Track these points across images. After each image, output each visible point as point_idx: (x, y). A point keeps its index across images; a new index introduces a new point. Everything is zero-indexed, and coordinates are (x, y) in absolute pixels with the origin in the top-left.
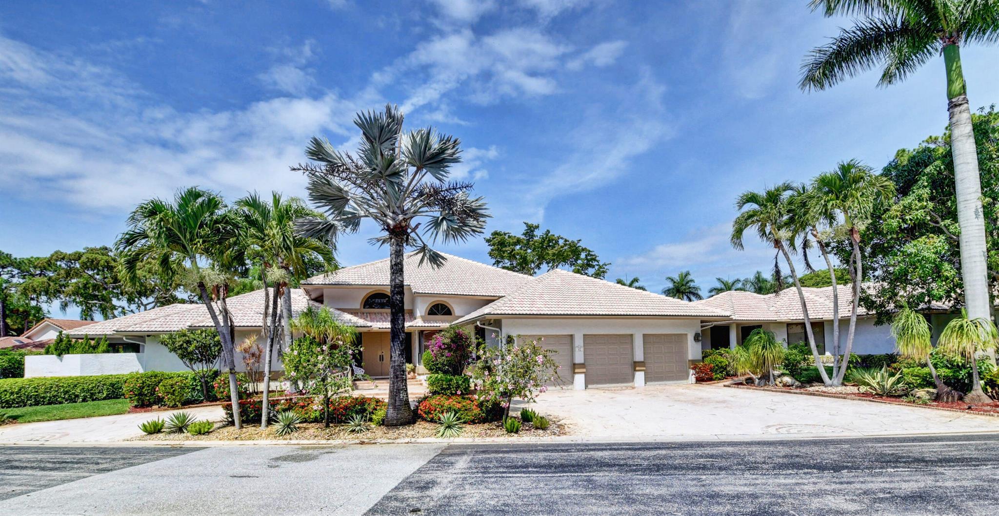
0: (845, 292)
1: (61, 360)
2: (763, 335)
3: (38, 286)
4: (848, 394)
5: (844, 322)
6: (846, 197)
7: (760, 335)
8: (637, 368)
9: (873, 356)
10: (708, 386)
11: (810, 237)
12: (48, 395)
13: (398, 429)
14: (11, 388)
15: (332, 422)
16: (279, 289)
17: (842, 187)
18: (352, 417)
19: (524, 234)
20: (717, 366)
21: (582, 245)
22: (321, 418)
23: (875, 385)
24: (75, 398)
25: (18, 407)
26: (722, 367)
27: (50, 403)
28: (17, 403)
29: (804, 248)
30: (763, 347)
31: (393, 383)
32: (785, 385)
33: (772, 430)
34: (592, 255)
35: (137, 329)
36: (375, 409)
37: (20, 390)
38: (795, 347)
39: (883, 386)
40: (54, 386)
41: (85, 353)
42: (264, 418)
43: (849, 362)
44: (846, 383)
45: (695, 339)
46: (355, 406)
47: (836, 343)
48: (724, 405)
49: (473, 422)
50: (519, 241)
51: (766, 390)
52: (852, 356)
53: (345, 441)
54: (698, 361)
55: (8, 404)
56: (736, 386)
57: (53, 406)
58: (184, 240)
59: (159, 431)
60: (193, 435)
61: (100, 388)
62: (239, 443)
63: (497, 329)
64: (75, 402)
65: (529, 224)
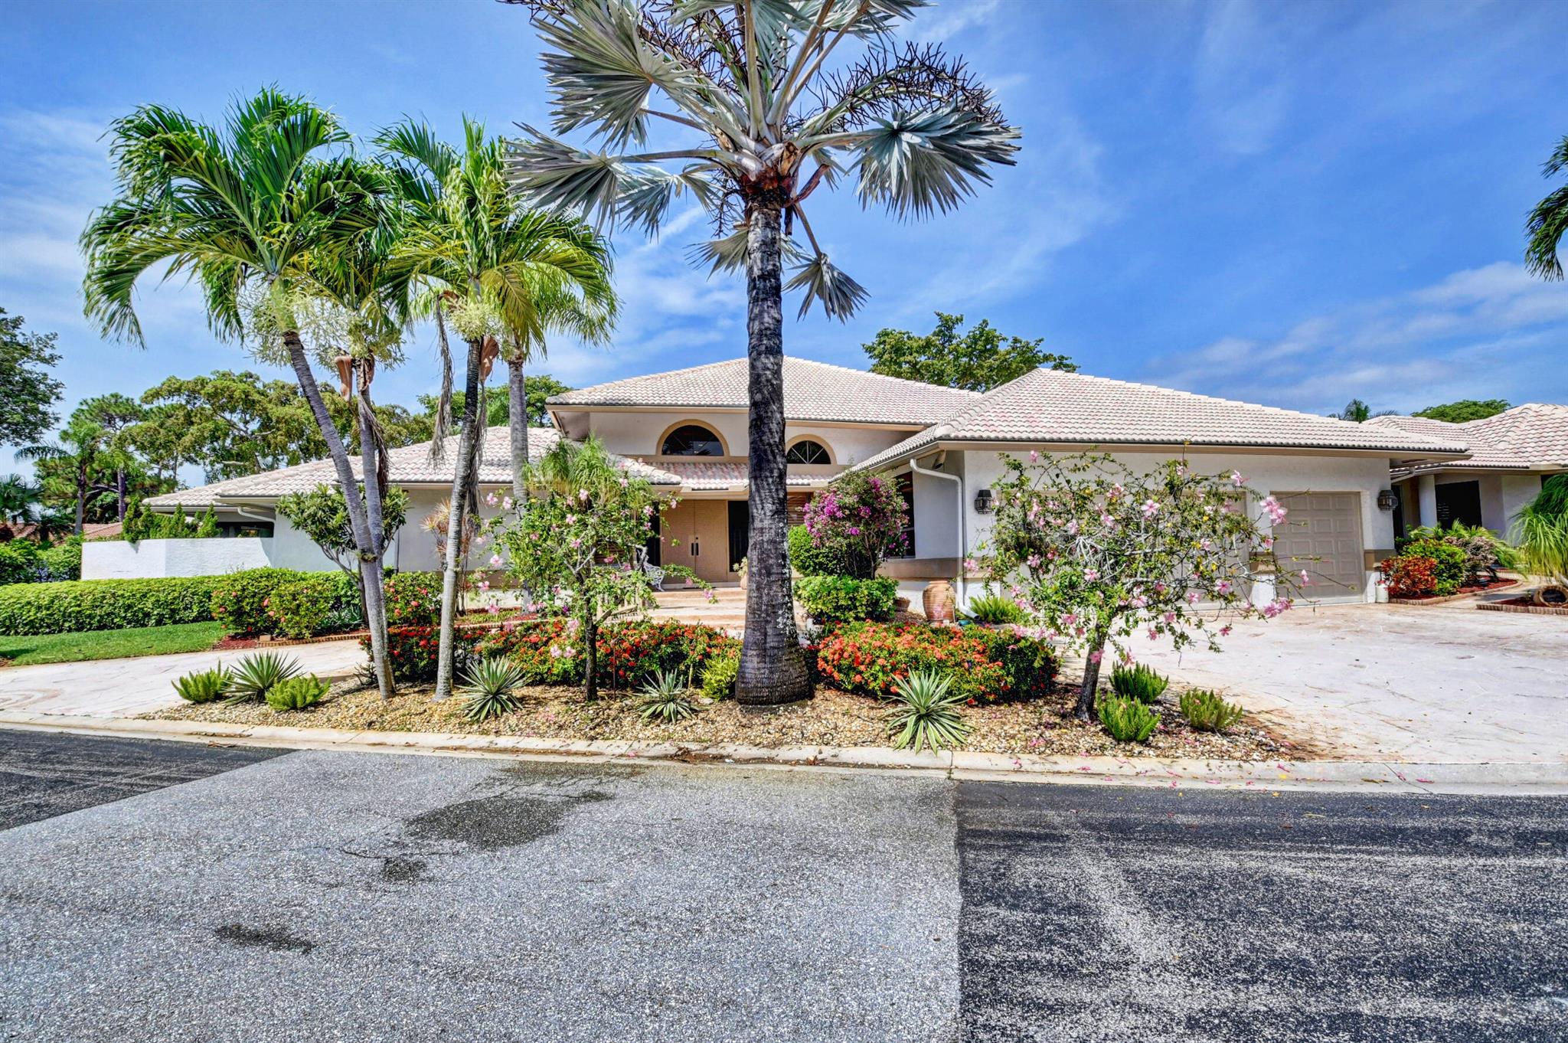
1: (137, 550)
3: (138, 434)
8: (1258, 568)
12: (98, 612)
13: (774, 712)
14: (38, 597)
15: (602, 685)
16: (480, 361)
18: (652, 674)
19: (935, 332)
20: (1442, 562)
22: (578, 673)
24: (143, 618)
25: (49, 633)
26: (1457, 566)
27: (101, 627)
28: (48, 626)
31: (758, 588)
35: (259, 492)
36: (708, 655)
37: (53, 602)
40: (108, 596)
41: (176, 536)
42: (442, 672)
45: (1378, 504)
46: (658, 645)
53: (636, 745)
54: (1387, 551)
55: (33, 627)
56: (1512, 607)
57: (106, 631)
58: (248, 225)
59: (219, 697)
60: (279, 712)
61: (187, 600)
62: (373, 736)
63: (954, 477)
64: (144, 625)
65: (945, 314)
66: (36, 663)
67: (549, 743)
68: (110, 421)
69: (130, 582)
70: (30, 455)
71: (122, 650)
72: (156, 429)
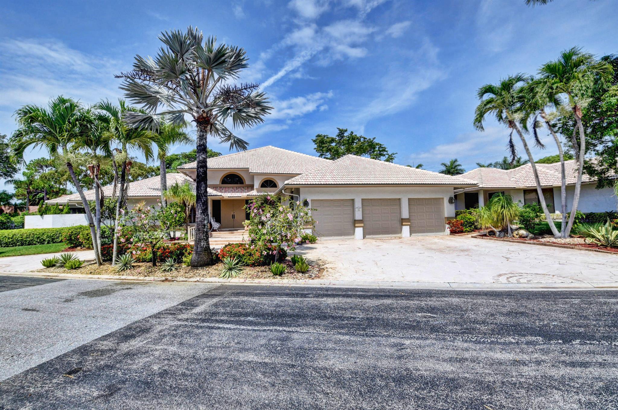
0: (571, 165)
1: (43, 218)
2: (502, 198)
4: (576, 245)
5: (571, 188)
6: (568, 80)
7: (500, 197)
8: (404, 224)
9: (594, 213)
10: (459, 237)
11: (539, 119)
12: (28, 239)
13: (197, 269)
14: (9, 235)
16: (126, 168)
17: (565, 72)
19: (338, 136)
20: (466, 221)
21: (376, 141)
23: (600, 237)
24: (43, 241)
25: (12, 246)
26: (470, 222)
27: (29, 245)
28: (12, 244)
29: (534, 128)
30: (502, 207)
31: (196, 234)
32: (521, 237)
33: (503, 279)
34: (382, 148)
37: (13, 236)
38: (529, 207)
39: (608, 238)
40: (31, 234)
41: (55, 213)
42: (114, 258)
43: (575, 218)
44: (574, 236)
45: (449, 202)
47: (563, 203)
48: (466, 253)
49: (253, 265)
50: (333, 140)
51: (505, 241)
52: (578, 214)
53: (155, 278)
54: (452, 218)
55: (7, 244)
56: (481, 237)
57: (31, 246)
58: (56, 134)
59: (54, 266)
60: (68, 269)
61: (57, 235)
62: (91, 276)
63: (297, 195)
64: (43, 244)
65: (341, 128)
66: (6, 256)
67: (135, 277)
68: (41, 167)
69: (39, 230)
70: (10, 183)
71: (33, 252)
72: (54, 174)
